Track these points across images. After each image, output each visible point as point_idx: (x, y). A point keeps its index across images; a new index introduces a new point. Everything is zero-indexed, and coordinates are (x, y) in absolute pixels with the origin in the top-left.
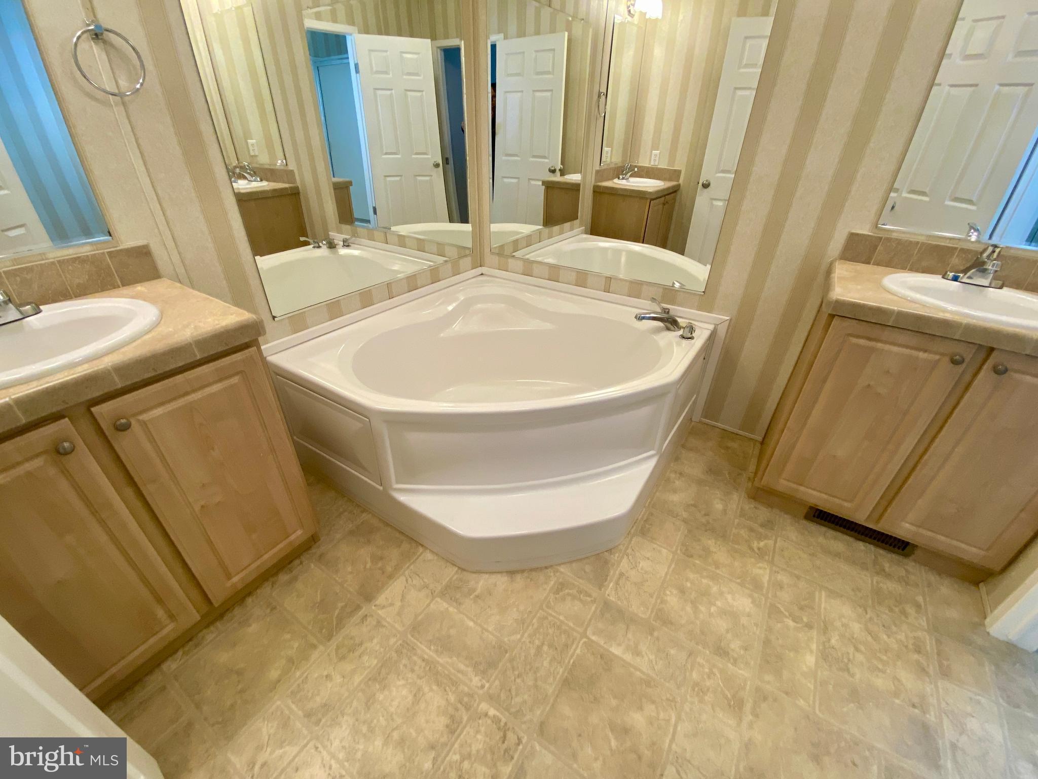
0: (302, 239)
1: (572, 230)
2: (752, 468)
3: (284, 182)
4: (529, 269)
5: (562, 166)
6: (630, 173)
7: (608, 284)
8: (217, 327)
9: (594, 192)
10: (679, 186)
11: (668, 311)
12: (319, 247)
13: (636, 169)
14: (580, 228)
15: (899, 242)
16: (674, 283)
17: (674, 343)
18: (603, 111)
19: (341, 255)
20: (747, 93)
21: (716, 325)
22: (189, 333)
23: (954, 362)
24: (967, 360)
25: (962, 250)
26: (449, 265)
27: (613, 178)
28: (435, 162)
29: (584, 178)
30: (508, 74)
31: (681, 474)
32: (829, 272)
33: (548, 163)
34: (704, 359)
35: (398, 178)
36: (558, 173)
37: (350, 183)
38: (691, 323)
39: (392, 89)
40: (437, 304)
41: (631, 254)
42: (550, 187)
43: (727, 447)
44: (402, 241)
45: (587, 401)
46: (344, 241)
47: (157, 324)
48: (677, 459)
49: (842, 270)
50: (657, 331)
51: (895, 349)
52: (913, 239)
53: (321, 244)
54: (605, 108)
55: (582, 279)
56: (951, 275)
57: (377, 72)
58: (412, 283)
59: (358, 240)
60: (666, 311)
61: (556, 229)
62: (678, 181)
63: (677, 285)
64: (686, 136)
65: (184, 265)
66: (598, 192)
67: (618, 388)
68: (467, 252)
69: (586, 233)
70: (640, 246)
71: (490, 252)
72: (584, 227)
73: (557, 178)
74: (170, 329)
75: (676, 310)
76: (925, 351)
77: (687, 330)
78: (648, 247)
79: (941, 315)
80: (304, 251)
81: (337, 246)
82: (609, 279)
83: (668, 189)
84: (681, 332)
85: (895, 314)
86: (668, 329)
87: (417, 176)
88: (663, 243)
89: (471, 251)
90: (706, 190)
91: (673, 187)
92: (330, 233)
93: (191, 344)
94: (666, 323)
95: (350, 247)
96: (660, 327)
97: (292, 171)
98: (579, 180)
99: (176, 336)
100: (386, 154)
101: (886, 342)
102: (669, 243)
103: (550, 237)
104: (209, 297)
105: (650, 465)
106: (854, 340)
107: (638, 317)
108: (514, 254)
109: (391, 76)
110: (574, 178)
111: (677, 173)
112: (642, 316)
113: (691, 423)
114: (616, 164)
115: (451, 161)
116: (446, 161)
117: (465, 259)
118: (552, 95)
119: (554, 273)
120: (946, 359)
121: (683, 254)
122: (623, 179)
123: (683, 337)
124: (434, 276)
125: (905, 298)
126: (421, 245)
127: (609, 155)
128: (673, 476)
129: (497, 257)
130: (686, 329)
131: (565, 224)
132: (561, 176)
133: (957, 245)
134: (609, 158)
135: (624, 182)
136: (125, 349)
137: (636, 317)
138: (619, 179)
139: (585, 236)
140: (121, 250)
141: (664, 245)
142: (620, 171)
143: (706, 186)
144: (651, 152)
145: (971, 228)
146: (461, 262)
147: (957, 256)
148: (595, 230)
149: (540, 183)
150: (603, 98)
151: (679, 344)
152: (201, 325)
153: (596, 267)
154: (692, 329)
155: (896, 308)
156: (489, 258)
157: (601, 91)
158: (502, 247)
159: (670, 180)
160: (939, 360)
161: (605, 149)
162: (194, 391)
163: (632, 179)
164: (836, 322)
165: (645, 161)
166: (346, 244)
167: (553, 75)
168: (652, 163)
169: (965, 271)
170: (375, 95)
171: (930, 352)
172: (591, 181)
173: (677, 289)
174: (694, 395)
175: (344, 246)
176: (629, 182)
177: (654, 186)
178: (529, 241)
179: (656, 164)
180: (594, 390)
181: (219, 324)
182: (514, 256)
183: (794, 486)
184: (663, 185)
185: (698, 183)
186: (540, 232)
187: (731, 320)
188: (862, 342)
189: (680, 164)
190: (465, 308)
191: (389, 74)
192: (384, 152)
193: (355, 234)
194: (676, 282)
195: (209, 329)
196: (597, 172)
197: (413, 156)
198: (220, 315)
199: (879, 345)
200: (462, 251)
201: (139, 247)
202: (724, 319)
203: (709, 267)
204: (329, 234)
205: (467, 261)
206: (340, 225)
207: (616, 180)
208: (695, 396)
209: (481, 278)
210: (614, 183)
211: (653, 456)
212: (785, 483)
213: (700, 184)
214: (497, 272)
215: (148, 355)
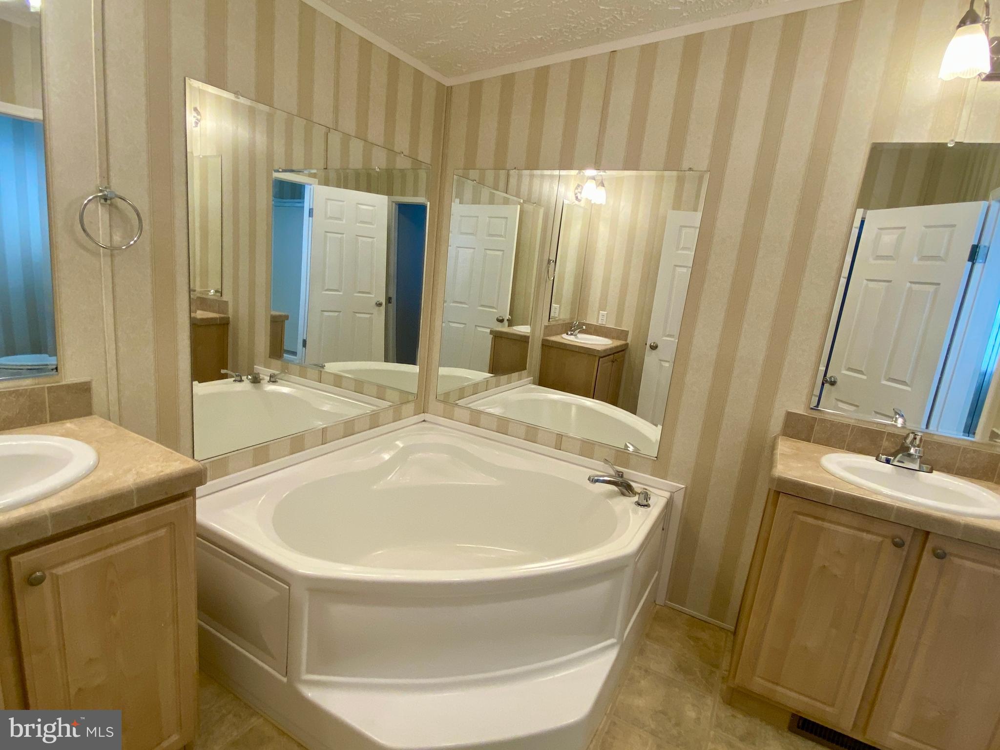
0: (223, 371)
1: (521, 380)
2: (725, 664)
3: (214, 312)
4: (476, 419)
5: (510, 317)
6: (578, 330)
7: (559, 442)
8: (161, 474)
9: (543, 345)
10: (627, 345)
11: (622, 475)
12: (241, 381)
13: (584, 327)
14: (527, 378)
15: (832, 423)
16: (626, 446)
17: (630, 511)
18: (552, 276)
19: (265, 391)
20: (685, 270)
21: (672, 493)
22: (131, 480)
23: (896, 545)
24: (907, 544)
25: (889, 434)
26: (391, 412)
27: (562, 333)
28: (378, 301)
29: (533, 330)
30: (461, 233)
31: (646, 671)
32: (773, 448)
33: (496, 313)
34: (663, 529)
35: (336, 314)
36: (506, 323)
37: (287, 317)
38: (646, 489)
39: (343, 234)
40: (373, 452)
41: (581, 408)
42: (497, 336)
43: (697, 639)
44: (338, 381)
45: (533, 573)
46: (271, 376)
47: (96, 467)
48: (641, 652)
49: (784, 446)
50: (611, 495)
51: (841, 529)
52: (846, 421)
53: (244, 378)
54: (554, 274)
55: (532, 434)
56: (884, 457)
57: (331, 218)
58: (349, 428)
59: (287, 377)
60: (620, 475)
61: (504, 378)
62: (626, 340)
63: (631, 449)
64: (632, 300)
65: (120, 404)
66: (547, 346)
67: (573, 558)
68: (411, 398)
69: (534, 383)
70: (590, 401)
71: (435, 399)
72: (532, 378)
73: (504, 328)
74: (111, 474)
75: (630, 474)
76: (868, 532)
77: (642, 496)
78: (597, 403)
79: (874, 498)
80: (226, 384)
81: (261, 381)
82: (560, 436)
83: (616, 347)
84: (636, 498)
85: (833, 494)
86: (623, 494)
87: (356, 313)
88: (614, 401)
89: (416, 397)
90: (654, 352)
91: (621, 346)
92: (255, 366)
93: (132, 491)
94: (620, 487)
95: (277, 384)
96: (614, 491)
97: (226, 302)
98: (528, 333)
99: (118, 481)
100: (327, 290)
101: (831, 522)
102: (620, 401)
103: (497, 385)
104: (149, 440)
105: (611, 656)
106: (801, 517)
107: (591, 480)
108: (457, 402)
109: (344, 221)
110: (523, 329)
111: (623, 334)
112: (596, 478)
113: (655, 607)
114: (564, 321)
115: (394, 300)
116: (389, 300)
117: (408, 405)
118: (503, 254)
119: (503, 426)
120: (888, 542)
121: (635, 413)
122: (571, 334)
123: (638, 504)
124: (374, 421)
125: (842, 479)
126: (359, 386)
127: (557, 311)
128: (637, 673)
129: (443, 404)
130: (641, 494)
131: (513, 374)
132: (508, 326)
133: (884, 429)
134: (557, 313)
135: (572, 338)
136: (63, 493)
137: (589, 479)
138: (567, 334)
139: (534, 386)
140: (63, 386)
141: (614, 403)
142: (569, 328)
143: (654, 347)
144: (599, 313)
145: (896, 413)
146: (404, 407)
147: (887, 439)
148: (544, 381)
149: (488, 331)
150: (552, 264)
151: (636, 512)
152: (143, 470)
153: (545, 421)
154: (647, 496)
155: (833, 489)
156: (433, 404)
157: (550, 258)
158: (447, 394)
159: (618, 338)
160: (882, 542)
161: (554, 305)
162: (118, 543)
163: (580, 336)
164: (782, 499)
165: (592, 320)
166: (273, 380)
167: (505, 237)
168: (600, 322)
169: (895, 455)
170: (326, 237)
171: (872, 533)
172: (540, 335)
173: (631, 453)
174: (655, 573)
175: (270, 381)
176: (577, 338)
177: (603, 345)
178: (476, 389)
179: (604, 323)
180: (546, 561)
181: (162, 472)
182: (457, 404)
183: (770, 685)
184: (611, 344)
185: (646, 344)
186: (487, 381)
187: (686, 488)
188: (810, 520)
189: (627, 325)
190: (403, 456)
191: (342, 220)
192: (326, 288)
193: (285, 370)
194: (628, 445)
195: (153, 476)
196: (546, 327)
197: (356, 294)
198: (163, 462)
199: (826, 525)
200: (405, 397)
201: (81, 384)
202: (679, 487)
203: (660, 427)
204: (253, 368)
205: (410, 408)
206: (270, 359)
207: (564, 336)
208: (657, 572)
209: (424, 425)
210: (562, 338)
211: (612, 646)
212: (761, 681)
213: (648, 346)
214: (442, 420)
215: (89, 501)
